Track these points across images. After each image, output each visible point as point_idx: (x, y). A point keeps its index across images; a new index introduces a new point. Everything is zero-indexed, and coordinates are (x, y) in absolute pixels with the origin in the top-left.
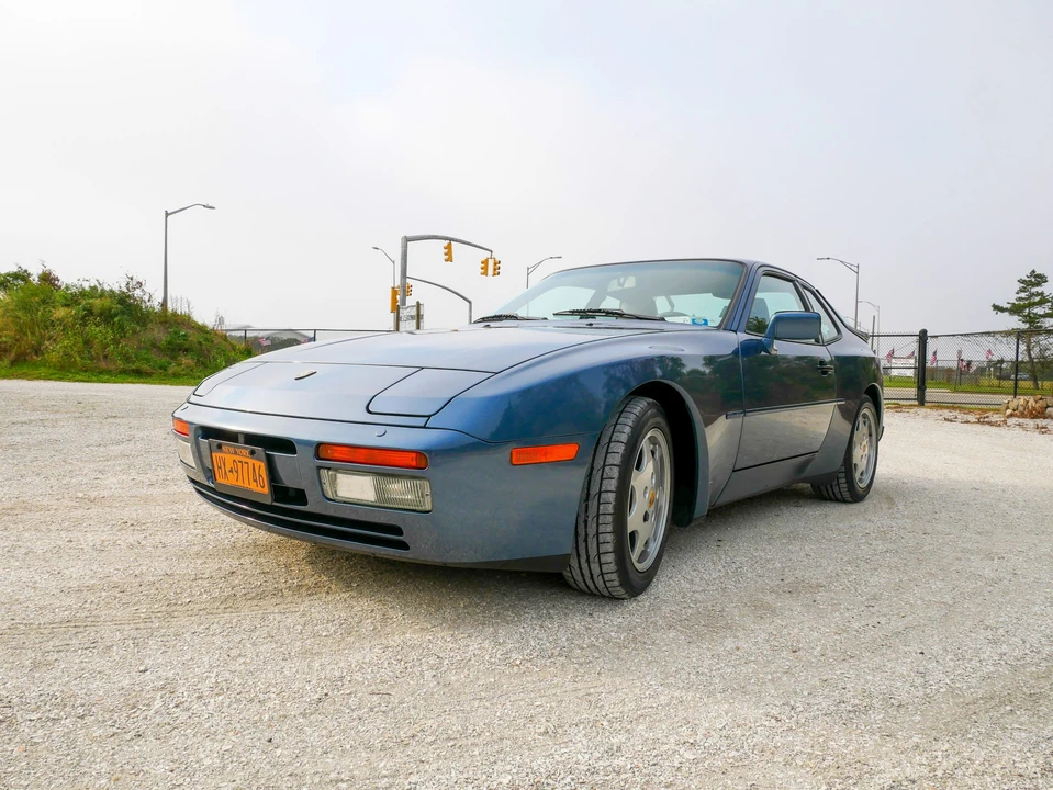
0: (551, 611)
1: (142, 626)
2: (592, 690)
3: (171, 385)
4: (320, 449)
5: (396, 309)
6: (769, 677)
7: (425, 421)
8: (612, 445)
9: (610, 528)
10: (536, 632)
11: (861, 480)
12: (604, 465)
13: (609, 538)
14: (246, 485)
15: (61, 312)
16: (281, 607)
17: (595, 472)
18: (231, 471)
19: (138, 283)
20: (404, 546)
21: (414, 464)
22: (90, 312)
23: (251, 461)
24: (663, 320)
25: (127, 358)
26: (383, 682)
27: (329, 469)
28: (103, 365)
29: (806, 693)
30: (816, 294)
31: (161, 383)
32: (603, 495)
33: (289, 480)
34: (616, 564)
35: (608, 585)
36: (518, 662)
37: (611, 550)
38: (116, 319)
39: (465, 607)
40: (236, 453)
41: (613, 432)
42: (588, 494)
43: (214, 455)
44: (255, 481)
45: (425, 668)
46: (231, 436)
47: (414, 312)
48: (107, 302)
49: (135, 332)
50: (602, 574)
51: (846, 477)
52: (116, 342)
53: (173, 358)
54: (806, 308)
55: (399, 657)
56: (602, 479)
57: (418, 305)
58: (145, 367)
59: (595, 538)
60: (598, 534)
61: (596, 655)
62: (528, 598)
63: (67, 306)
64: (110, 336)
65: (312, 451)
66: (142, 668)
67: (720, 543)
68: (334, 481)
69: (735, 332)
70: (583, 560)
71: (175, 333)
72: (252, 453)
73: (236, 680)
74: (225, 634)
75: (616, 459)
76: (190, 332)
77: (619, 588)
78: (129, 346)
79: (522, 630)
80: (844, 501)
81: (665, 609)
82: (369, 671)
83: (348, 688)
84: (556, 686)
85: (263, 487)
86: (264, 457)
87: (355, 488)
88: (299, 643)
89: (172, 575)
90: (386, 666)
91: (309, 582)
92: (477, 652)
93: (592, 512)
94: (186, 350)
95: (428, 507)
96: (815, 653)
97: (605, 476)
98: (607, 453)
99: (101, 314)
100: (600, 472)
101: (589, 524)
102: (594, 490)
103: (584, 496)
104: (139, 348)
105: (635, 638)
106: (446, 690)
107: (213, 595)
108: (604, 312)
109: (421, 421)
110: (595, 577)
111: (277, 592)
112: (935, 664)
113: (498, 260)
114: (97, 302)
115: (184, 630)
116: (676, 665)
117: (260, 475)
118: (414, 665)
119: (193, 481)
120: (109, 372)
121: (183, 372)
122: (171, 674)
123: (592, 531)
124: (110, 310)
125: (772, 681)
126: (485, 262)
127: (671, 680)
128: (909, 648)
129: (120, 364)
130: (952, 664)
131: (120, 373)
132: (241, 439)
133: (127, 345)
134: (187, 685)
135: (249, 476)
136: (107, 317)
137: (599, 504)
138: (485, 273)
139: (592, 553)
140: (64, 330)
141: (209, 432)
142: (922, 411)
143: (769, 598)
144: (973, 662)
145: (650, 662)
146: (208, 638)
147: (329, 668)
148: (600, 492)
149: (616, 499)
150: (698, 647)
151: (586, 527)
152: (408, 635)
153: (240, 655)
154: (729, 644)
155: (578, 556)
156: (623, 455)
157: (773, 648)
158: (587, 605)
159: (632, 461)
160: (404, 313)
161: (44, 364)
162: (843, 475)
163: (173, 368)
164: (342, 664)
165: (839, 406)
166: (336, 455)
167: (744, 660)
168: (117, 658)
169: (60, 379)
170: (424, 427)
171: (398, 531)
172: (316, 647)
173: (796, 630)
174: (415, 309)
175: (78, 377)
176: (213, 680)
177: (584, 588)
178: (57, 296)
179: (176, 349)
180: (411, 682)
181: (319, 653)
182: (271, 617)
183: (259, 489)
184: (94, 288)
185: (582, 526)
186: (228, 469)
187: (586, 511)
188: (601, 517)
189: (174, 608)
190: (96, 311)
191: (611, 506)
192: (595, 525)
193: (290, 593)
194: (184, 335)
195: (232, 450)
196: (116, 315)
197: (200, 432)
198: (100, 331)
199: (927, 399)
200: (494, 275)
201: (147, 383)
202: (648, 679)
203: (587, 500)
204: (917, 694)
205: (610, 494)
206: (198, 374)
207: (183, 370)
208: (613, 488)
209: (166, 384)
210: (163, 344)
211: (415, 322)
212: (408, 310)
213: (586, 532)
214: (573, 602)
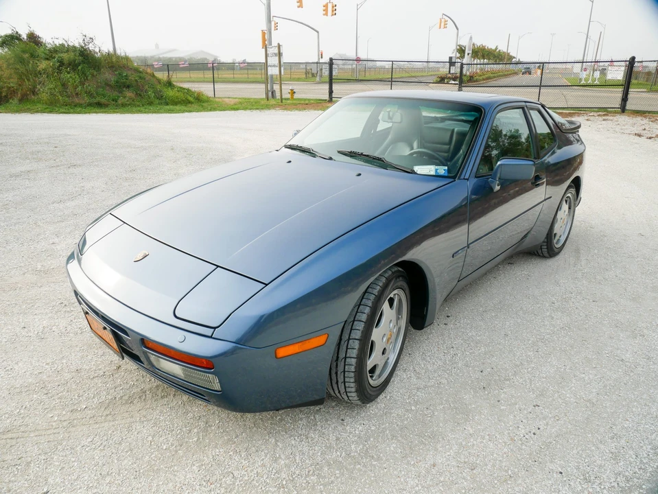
3: (122, 113)
4: (144, 341)
5: (265, 47)
7: (211, 331)
8: (356, 323)
9: (352, 380)
11: (558, 243)
12: (349, 339)
13: (353, 385)
14: (107, 341)
15: (43, 65)
16: (142, 413)
17: (342, 343)
18: (97, 329)
19: (91, 38)
21: (205, 365)
22: (61, 63)
23: (106, 331)
25: (90, 94)
27: (153, 354)
28: (76, 100)
31: (114, 112)
32: (348, 360)
37: (354, 391)
38: (80, 68)
41: (357, 312)
42: (338, 357)
44: (112, 343)
47: (276, 51)
48: (72, 55)
49: (93, 75)
51: (547, 245)
52: (82, 84)
53: (121, 92)
56: (347, 348)
57: (279, 46)
58: (103, 101)
59: (343, 384)
60: (345, 382)
63: (47, 59)
64: (78, 80)
65: (138, 337)
66: (45, 489)
67: (447, 320)
68: (158, 362)
69: (468, 179)
70: (336, 391)
71: (120, 74)
72: (105, 328)
75: (357, 334)
76: (129, 73)
78: (90, 86)
79: (294, 442)
80: (544, 257)
81: (394, 412)
86: (112, 334)
88: (147, 458)
89: (80, 371)
92: (259, 470)
93: (340, 369)
94: (128, 87)
95: (219, 389)
97: (349, 347)
98: (351, 329)
99: (70, 64)
101: (339, 376)
102: (342, 355)
103: (335, 358)
104: (98, 87)
107: (102, 399)
109: (208, 332)
111: (142, 394)
113: (334, 4)
114: (65, 56)
120: (80, 105)
121: (128, 103)
123: (341, 379)
124: (74, 61)
126: (326, 6)
129: (87, 100)
131: (88, 106)
133: (89, 85)
135: (108, 338)
136: (73, 65)
137: (345, 364)
138: (326, 14)
139: (342, 390)
140: (47, 77)
142: (623, 119)
148: (346, 358)
151: (337, 376)
154: (430, 458)
156: (362, 332)
159: (374, 319)
160: (270, 51)
161: (39, 101)
163: (121, 100)
168: (32, 477)
169: (50, 112)
170: (211, 337)
171: (202, 395)
174: (277, 48)
175: (61, 110)
178: (40, 51)
179: (122, 86)
182: (134, 426)
183: (115, 348)
184: (63, 45)
185: (334, 376)
186: (95, 327)
187: (337, 368)
188: (346, 373)
189: (75, 415)
190: (66, 62)
191: (353, 367)
192: (342, 377)
193: (151, 395)
194: (126, 76)
196: (79, 64)
198: (71, 77)
199: (627, 108)
200: (332, 15)
201: (105, 112)
203: (337, 360)
205: (353, 360)
206: (138, 103)
207: (128, 101)
208: (354, 356)
209: (118, 112)
210: (113, 83)
211: (277, 58)
212: (273, 49)
213: (337, 379)
214: (334, 404)
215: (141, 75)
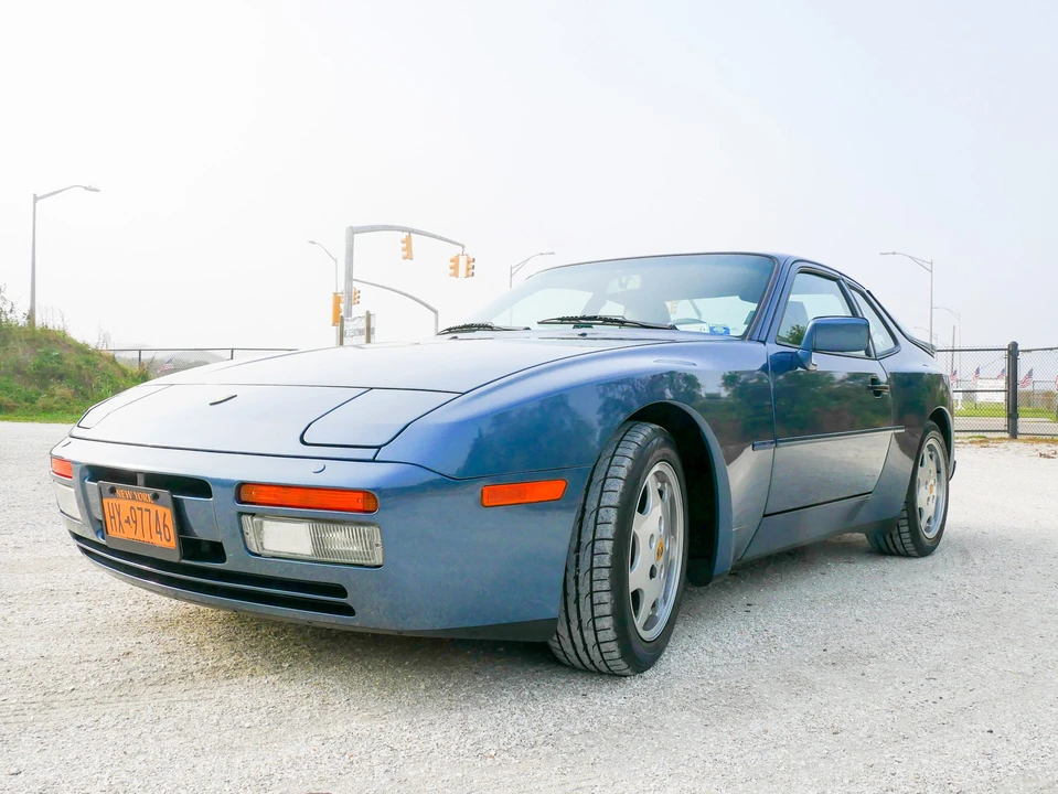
0: (535, 693)
1: (12, 719)
2: (584, 784)
3: (40, 422)
4: (241, 490)
5: (339, 321)
6: (803, 763)
7: (374, 455)
8: (608, 481)
9: (606, 585)
10: (515, 717)
11: (928, 530)
12: (599, 507)
13: (606, 597)
14: (147, 538)
16: (192, 693)
17: (587, 515)
18: (127, 521)
20: (349, 611)
21: (361, 507)
23: (154, 508)
24: (673, 328)
26: (321, 780)
27: (253, 515)
29: (846, 781)
30: (867, 296)
31: (27, 420)
32: (597, 544)
33: (202, 532)
34: (615, 630)
35: (606, 657)
36: (493, 753)
37: (608, 612)
39: (427, 689)
40: (134, 498)
41: (610, 466)
42: (579, 543)
43: (105, 501)
44: (159, 533)
45: (375, 762)
46: (127, 477)
47: (362, 325)
50: (598, 643)
51: (909, 525)
53: (44, 387)
54: (854, 313)
55: (343, 751)
56: (596, 524)
57: (368, 317)
58: (5, 399)
59: (588, 600)
60: (591, 593)
61: (590, 742)
62: (505, 678)
65: (231, 492)
66: (14, 770)
67: (749, 608)
68: (259, 531)
69: (764, 342)
70: (574, 627)
71: (47, 354)
72: (156, 497)
73: (135, 782)
74: (120, 726)
75: (613, 499)
76: (66, 352)
77: (620, 661)
79: (498, 715)
80: (907, 555)
81: (678, 687)
82: (305, 767)
83: (278, 788)
84: (539, 780)
85: (168, 541)
86: (170, 503)
87: (285, 539)
88: (215, 736)
89: (49, 657)
90: (325, 759)
91: (228, 662)
92: (440, 742)
93: (585, 566)
94: (61, 377)
95: (378, 560)
96: (861, 735)
97: (600, 520)
100: (594, 515)
101: (580, 581)
102: (587, 537)
103: (574, 546)
105: (638, 721)
106: (402, 787)
107: (103, 681)
108: (600, 319)
109: (370, 454)
110: (589, 648)
111: (186, 675)
112: (1005, 744)
113: (472, 257)
115: (67, 724)
116: (689, 752)
117: (165, 526)
118: (361, 759)
119: (77, 537)
121: (57, 406)
122: (51, 777)
123: (584, 590)
125: (807, 767)
126: (455, 261)
127: (682, 769)
128: (974, 727)
130: (1026, 743)
132: (141, 480)
134: (72, 788)
135: (151, 526)
137: (593, 555)
138: (456, 275)
139: (586, 616)
141: (97, 473)
142: (1014, 445)
143: (807, 672)
144: (1051, 740)
145: (657, 749)
146: (98, 733)
147: (253, 764)
148: (594, 541)
149: (613, 549)
150: (717, 731)
151: (577, 584)
152: (354, 724)
153: (139, 752)
154: (756, 725)
155: (568, 621)
156: (622, 494)
157: (810, 730)
158: (580, 684)
159: (634, 501)
160: (349, 326)
162: (905, 522)
163: (43, 400)
164: (270, 760)
165: (895, 434)
166: (263, 498)
167: (773, 745)
170: (373, 461)
171: (340, 591)
172: (237, 740)
173: (839, 709)
174: (364, 321)
176: (106, 783)
177: (577, 663)
179: (46, 375)
180: (357, 779)
181: (240, 748)
182: (179, 705)
183: (164, 543)
185: (572, 582)
186: (123, 518)
187: (577, 565)
188: (595, 571)
189: (53, 697)
191: (608, 557)
192: (587, 582)
193: (204, 676)
194: (58, 357)
195: (129, 494)
197: (87, 473)
199: (1020, 430)
200: (467, 276)
201: (7, 420)
202: (654, 768)
203: (578, 550)
204: (982, 778)
205: (606, 542)
206: (77, 408)
207: (56, 402)
208: (610, 535)
209: (33, 421)
210: (30, 368)
211: (364, 338)
212: (356, 322)
213: (577, 591)
214: (562, 681)
215: (90, 358)
